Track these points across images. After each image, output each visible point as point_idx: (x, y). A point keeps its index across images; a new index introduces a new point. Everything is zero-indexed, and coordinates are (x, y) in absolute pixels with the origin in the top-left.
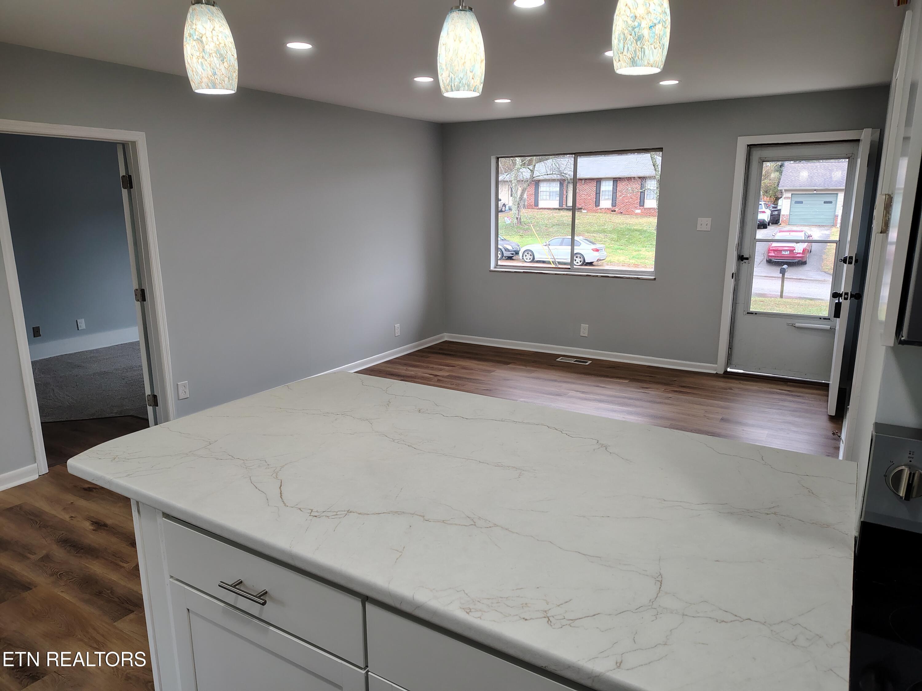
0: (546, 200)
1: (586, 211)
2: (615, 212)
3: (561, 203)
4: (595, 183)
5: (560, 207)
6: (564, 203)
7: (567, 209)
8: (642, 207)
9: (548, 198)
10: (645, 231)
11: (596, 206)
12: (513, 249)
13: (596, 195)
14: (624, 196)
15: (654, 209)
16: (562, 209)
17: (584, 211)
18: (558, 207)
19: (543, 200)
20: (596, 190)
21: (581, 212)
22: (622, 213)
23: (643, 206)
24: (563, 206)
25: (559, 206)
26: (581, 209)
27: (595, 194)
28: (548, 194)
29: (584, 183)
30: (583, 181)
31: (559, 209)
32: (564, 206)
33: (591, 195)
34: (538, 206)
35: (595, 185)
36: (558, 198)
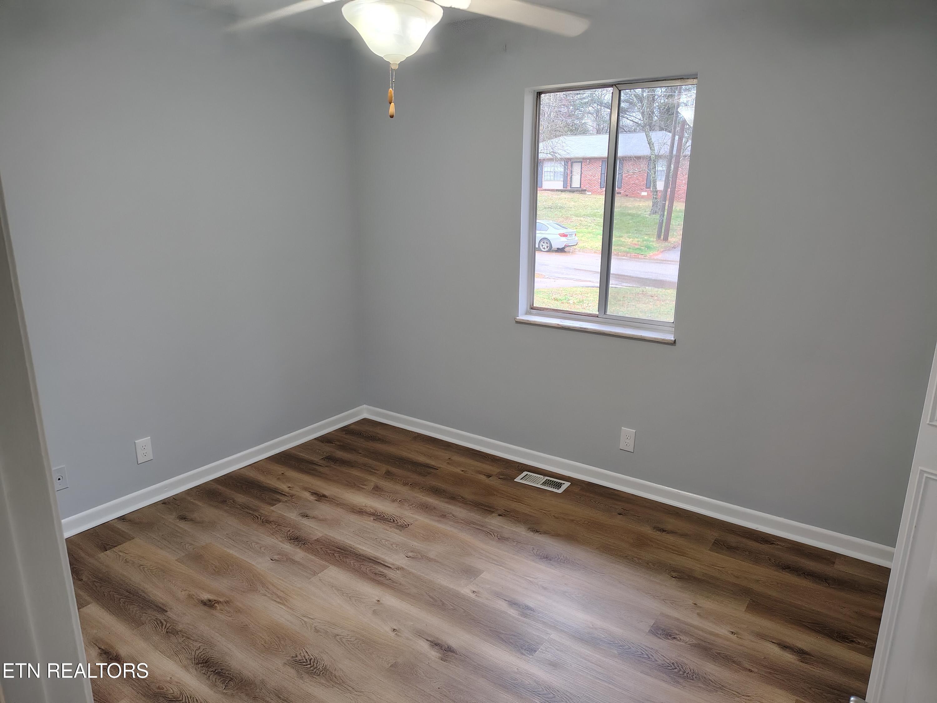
0: (550, 180)
1: (590, 193)
2: (621, 194)
3: (565, 185)
4: (601, 163)
5: (564, 189)
6: (568, 185)
9: (552, 178)
10: (639, 216)
11: (601, 188)
13: (601, 176)
14: (630, 177)
17: (588, 193)
18: (561, 188)
19: (547, 180)
20: (601, 170)
21: (585, 194)
22: (627, 195)
26: (585, 190)
27: (600, 174)
28: (552, 174)
29: (589, 162)
30: (588, 160)
31: (562, 191)
32: (569, 188)
33: (596, 175)
35: (601, 165)
36: (562, 179)
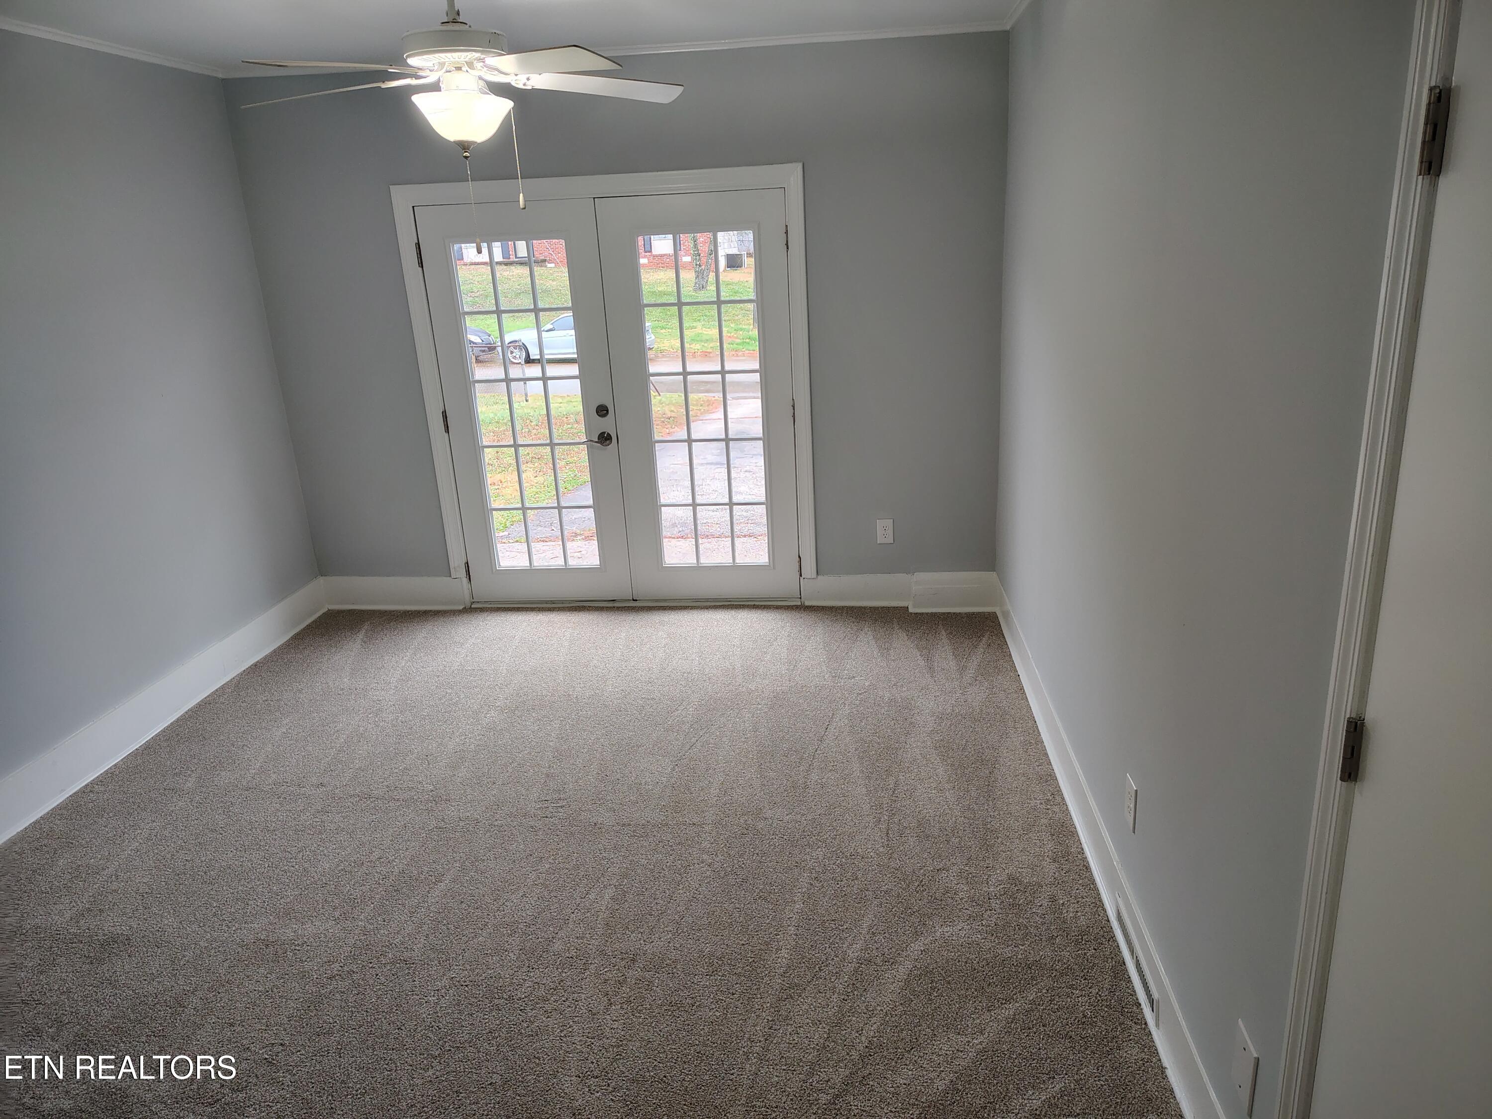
7: (521, 264)
8: (650, 254)
12: (483, 341)
15: (669, 255)
16: (511, 264)
23: (651, 251)
24: (510, 258)
25: (503, 258)
34: (463, 259)
